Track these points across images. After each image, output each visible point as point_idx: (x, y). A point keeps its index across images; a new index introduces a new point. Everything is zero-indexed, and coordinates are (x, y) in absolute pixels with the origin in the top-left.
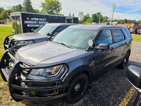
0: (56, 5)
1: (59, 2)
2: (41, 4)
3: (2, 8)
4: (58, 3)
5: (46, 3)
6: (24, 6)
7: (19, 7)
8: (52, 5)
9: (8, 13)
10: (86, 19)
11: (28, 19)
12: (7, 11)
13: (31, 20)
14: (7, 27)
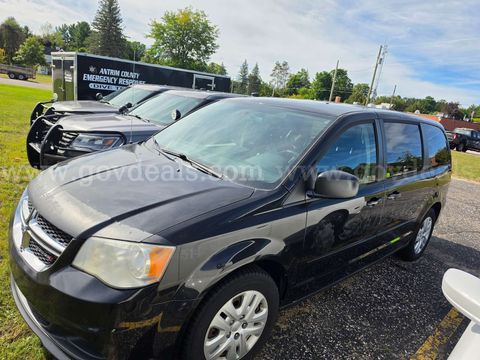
0: (198, 35)
1: (210, 25)
2: (150, 28)
3: (26, 28)
4: (206, 28)
5: (168, 27)
6: (97, 30)
7: (81, 29)
8: (187, 34)
9: (42, 48)
10: (296, 86)
11: (92, 69)
12: (40, 40)
13: (101, 74)
14: (34, 89)
